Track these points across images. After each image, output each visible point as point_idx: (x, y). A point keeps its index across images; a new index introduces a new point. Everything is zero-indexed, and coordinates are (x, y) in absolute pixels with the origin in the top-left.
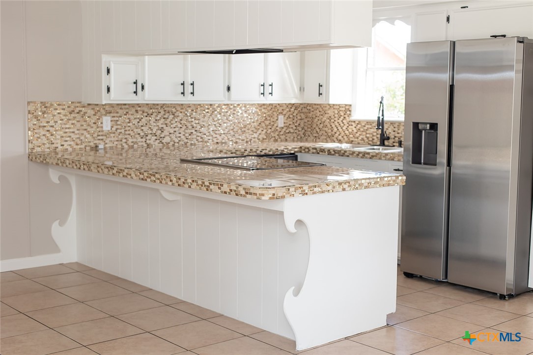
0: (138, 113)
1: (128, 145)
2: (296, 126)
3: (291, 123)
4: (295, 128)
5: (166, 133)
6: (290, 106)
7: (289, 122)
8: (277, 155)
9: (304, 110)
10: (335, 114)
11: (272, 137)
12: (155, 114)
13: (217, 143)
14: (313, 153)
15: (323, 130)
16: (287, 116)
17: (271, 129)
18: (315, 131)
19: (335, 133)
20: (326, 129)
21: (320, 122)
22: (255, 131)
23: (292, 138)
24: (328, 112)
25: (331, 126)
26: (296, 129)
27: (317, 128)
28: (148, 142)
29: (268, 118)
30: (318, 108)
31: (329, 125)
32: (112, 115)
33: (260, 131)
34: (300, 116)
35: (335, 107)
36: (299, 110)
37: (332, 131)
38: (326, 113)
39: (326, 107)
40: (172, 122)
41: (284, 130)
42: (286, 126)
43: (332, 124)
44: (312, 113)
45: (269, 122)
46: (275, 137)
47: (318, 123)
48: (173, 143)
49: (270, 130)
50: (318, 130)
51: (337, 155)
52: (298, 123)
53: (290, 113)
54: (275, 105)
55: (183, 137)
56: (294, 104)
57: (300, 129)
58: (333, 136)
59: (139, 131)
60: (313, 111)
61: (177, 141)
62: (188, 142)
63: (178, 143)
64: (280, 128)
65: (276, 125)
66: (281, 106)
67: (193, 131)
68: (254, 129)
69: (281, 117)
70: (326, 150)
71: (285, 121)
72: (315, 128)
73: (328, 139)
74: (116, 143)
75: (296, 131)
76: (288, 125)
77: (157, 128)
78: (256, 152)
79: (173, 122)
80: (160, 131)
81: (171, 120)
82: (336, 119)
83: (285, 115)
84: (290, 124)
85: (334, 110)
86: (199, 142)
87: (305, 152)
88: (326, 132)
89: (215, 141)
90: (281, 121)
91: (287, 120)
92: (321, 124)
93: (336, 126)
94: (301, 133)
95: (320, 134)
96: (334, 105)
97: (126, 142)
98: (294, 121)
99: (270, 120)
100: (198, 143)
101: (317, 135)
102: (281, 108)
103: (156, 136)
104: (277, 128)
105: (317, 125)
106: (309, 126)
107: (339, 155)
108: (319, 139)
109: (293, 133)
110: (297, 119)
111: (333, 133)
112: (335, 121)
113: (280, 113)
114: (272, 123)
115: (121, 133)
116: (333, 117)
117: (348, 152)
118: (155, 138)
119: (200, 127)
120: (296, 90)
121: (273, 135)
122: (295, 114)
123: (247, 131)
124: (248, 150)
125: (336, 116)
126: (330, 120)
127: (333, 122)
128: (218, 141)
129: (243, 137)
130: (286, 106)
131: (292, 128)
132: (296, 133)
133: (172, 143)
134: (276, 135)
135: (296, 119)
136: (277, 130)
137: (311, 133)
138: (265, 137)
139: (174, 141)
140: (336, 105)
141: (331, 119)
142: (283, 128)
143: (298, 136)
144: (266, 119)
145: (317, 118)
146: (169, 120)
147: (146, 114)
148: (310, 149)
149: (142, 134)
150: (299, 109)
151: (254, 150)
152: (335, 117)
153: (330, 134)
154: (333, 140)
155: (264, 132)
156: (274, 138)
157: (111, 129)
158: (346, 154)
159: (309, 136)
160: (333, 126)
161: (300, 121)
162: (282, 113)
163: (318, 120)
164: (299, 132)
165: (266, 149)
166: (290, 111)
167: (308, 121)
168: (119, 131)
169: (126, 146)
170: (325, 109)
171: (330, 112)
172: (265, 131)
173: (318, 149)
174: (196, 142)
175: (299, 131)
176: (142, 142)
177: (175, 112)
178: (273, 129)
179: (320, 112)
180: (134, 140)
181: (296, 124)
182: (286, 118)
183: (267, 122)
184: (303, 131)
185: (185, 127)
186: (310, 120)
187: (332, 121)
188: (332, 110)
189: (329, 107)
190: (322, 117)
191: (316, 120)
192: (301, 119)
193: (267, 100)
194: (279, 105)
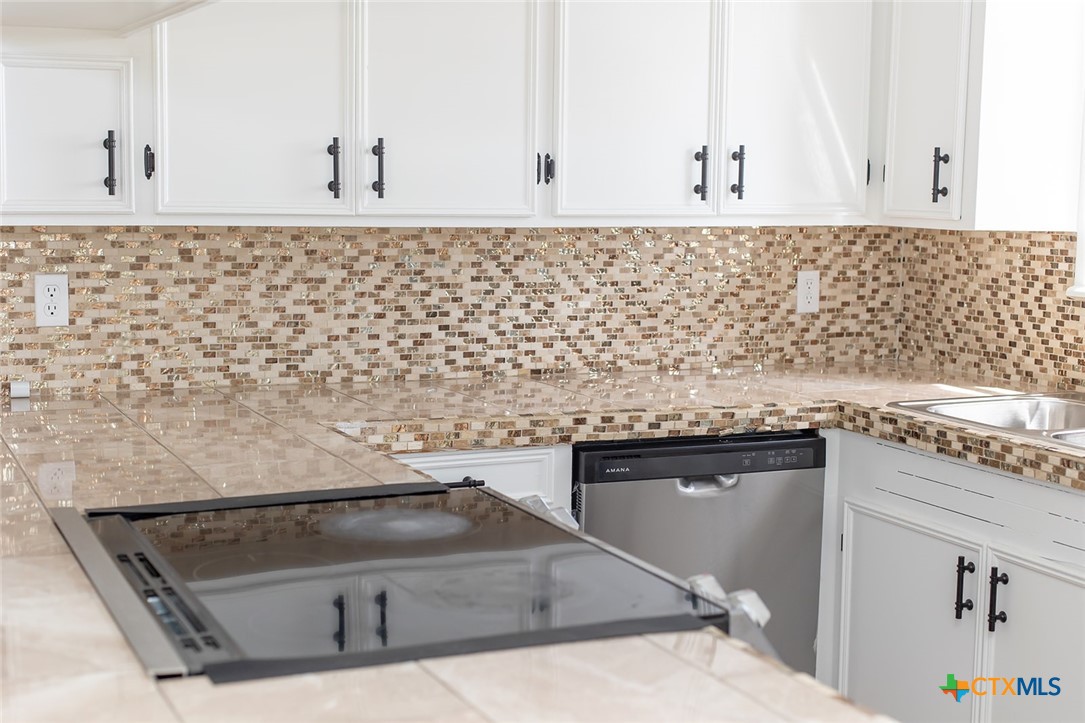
0: (191, 259)
1: (147, 380)
2: (870, 310)
3: (852, 298)
4: (867, 316)
5: (314, 335)
6: (846, 237)
7: (844, 293)
8: (732, 437)
9: (906, 251)
10: (1014, 269)
11: (769, 351)
12: (265, 266)
13: (538, 372)
14: (883, 436)
15: (968, 331)
16: (832, 273)
17: (764, 319)
18: (939, 333)
19: (1013, 344)
20: (980, 327)
21: (957, 297)
22: (698, 327)
23: (854, 352)
24: (989, 261)
25: (997, 315)
26: (869, 322)
27: (947, 321)
28: (235, 368)
29: (755, 281)
30: (952, 245)
31: (988, 313)
32: (75, 268)
33: (718, 328)
34: (890, 273)
35: (1013, 243)
36: (884, 248)
37: (1000, 336)
38: (979, 267)
39: (980, 241)
40: (342, 295)
41: (821, 323)
42: (831, 311)
43: (1002, 308)
44: (931, 262)
45: (758, 293)
46: (782, 350)
47: (953, 303)
48: (344, 373)
49: (762, 325)
50: (951, 329)
51: (973, 457)
52: (881, 297)
53: (845, 261)
54: (785, 232)
55: (387, 352)
56: (863, 229)
57: (889, 321)
58: (1004, 356)
59: (199, 330)
60: (934, 257)
61: (360, 364)
62: (409, 371)
63: (365, 373)
64: (804, 317)
65: (785, 306)
66: (808, 237)
67: (432, 328)
68: (693, 322)
69: (808, 277)
70: (931, 431)
71: (827, 293)
72: (940, 321)
73: (985, 366)
74: (96, 374)
75: (869, 329)
76: (837, 304)
77: (276, 317)
78: (631, 427)
79: (348, 294)
80: (289, 331)
81: (336, 288)
82: (1016, 290)
83: (827, 267)
84: (846, 304)
85: (1010, 255)
86: (457, 370)
87: (856, 429)
88: (979, 339)
89: (528, 364)
90: (808, 293)
91: (833, 286)
92: (960, 304)
93: (1014, 317)
94: (893, 336)
95: (958, 343)
96: (1009, 235)
97: (138, 372)
98: (862, 292)
99: (762, 287)
100: (453, 375)
101: (946, 347)
102: (811, 244)
103: (273, 346)
104: (792, 318)
105: (948, 309)
106: (922, 312)
107: (984, 462)
108: (954, 361)
109: (859, 334)
110: (875, 285)
111: (1004, 343)
112: (1012, 296)
113: (805, 261)
114: (771, 300)
115: (114, 336)
116: (1004, 282)
117: (1017, 452)
118: (269, 353)
119: (461, 314)
120: (852, 175)
121: (774, 344)
122: (867, 266)
123: (663, 329)
124: (594, 420)
125: (1017, 276)
126: (994, 294)
127: (1006, 303)
128: (540, 366)
129: (646, 351)
130: (831, 237)
131: (855, 316)
132: (870, 334)
133: (339, 375)
134: (786, 344)
135: (871, 285)
136: (791, 324)
137: (927, 338)
138: (741, 351)
139: (348, 366)
140: (1019, 235)
141: (1000, 288)
142: (815, 317)
143: (878, 346)
144: (745, 284)
145: (949, 283)
146: (325, 289)
147: (228, 266)
148: (874, 416)
149: (209, 340)
150: (888, 247)
151: (621, 419)
152: (1013, 283)
153: (991, 348)
154: (1003, 370)
155: (734, 333)
156: (777, 355)
157: (72, 322)
158: (1010, 459)
159: (920, 348)
160: (1005, 316)
161: (889, 291)
162: (813, 261)
163: (953, 290)
164: (885, 334)
165: (680, 417)
166: (847, 255)
167: (918, 292)
168: (105, 329)
169: (137, 386)
170: (975, 247)
171: (997, 263)
172: (740, 327)
173: (903, 424)
174: (445, 370)
175: (884, 328)
176: (211, 369)
177: (356, 259)
178: (774, 319)
179: (958, 258)
180: (176, 363)
181: (871, 304)
182: (828, 280)
183: (749, 297)
184: (901, 327)
185: (393, 316)
186: (924, 287)
187: (1003, 295)
188: (1002, 253)
189: (991, 242)
190: (964, 278)
191: (945, 289)
192: (890, 285)
193: (719, 215)
194: (801, 230)
